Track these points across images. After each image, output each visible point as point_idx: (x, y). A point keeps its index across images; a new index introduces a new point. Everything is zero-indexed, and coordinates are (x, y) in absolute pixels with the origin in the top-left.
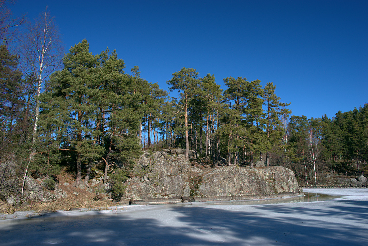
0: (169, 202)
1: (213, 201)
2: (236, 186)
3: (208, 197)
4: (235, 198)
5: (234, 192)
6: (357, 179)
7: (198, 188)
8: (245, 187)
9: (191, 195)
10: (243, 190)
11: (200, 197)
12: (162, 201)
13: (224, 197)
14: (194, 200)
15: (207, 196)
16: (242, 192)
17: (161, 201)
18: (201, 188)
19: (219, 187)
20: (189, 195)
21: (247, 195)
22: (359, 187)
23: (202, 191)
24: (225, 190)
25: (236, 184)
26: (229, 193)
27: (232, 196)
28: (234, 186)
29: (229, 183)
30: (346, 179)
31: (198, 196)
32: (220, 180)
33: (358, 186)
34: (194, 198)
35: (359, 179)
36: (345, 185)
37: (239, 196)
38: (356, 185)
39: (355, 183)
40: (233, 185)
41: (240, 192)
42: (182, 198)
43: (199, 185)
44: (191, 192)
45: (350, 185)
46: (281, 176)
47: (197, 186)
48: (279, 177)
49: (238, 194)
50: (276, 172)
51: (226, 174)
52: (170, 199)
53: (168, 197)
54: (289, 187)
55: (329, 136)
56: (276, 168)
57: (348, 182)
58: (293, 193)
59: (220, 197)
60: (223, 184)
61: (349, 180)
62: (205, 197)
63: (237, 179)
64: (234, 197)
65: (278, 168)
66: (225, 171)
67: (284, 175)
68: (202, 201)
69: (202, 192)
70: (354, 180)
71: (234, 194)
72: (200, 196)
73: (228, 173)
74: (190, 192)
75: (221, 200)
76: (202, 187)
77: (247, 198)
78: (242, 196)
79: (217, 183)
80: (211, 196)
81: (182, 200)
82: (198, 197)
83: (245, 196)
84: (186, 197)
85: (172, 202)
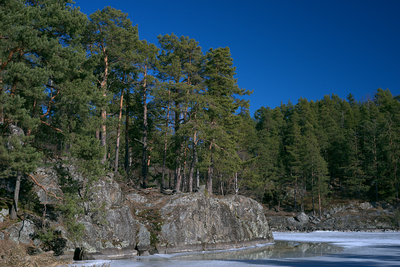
0: (125, 256)
1: (181, 252)
2: (207, 228)
3: (175, 246)
4: (207, 248)
5: (205, 238)
6: (296, 219)
7: (159, 230)
8: (219, 228)
9: (152, 242)
10: (216, 234)
11: (164, 246)
12: (115, 254)
13: (194, 245)
14: (156, 251)
15: (173, 245)
16: (215, 237)
17: (113, 254)
18: (164, 231)
19: (186, 229)
20: (149, 243)
21: (222, 243)
22: (300, 231)
23: (166, 234)
24: (194, 234)
25: (206, 223)
26: (199, 239)
27: (203, 244)
28: (205, 227)
29: (199, 222)
30: (280, 218)
31: (161, 244)
32: (188, 217)
33: (297, 229)
34: (157, 248)
35: (299, 218)
36: (280, 227)
37: (212, 243)
38: (295, 228)
39: (293, 225)
40: (204, 225)
41: (213, 237)
42: (136, 248)
43: (160, 225)
44: (151, 238)
45: (288, 227)
46: (247, 212)
47: (157, 227)
48: (244, 212)
49: (211, 240)
50: (240, 204)
51: (196, 206)
52: (124, 249)
53: (121, 246)
54: (259, 229)
55: (258, 148)
56: (239, 197)
57: (283, 222)
58: (263, 238)
59: (189, 246)
60: (192, 223)
61: (285, 220)
62: (171, 246)
63: (208, 216)
64: (206, 246)
65: (242, 198)
66: (194, 201)
67: (251, 209)
68: (168, 253)
69: (165, 236)
70: (292, 220)
71: (206, 241)
72: (165, 244)
73: (197, 205)
74: (149, 237)
75: (189, 250)
76: (165, 228)
77: (222, 247)
78: (216, 244)
79: (184, 222)
80: (178, 243)
81: (138, 251)
82: (163, 246)
83: (219, 243)
84: (144, 247)
85: (128, 256)
